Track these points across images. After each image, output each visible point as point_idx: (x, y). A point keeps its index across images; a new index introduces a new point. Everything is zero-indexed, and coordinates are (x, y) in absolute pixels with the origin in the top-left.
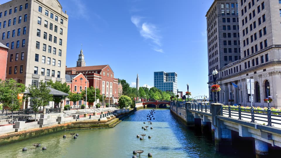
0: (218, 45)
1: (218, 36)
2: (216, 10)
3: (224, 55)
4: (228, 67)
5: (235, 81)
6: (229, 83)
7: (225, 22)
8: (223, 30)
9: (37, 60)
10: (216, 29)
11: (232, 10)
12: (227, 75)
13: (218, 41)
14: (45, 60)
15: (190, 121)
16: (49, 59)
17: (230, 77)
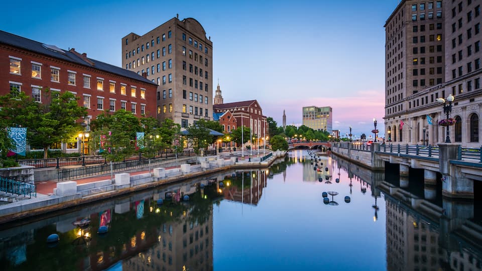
0: (404, 66)
1: (404, 53)
2: (403, 16)
3: (414, 78)
4: (420, 95)
5: (432, 114)
6: (420, 116)
7: (417, 31)
8: (414, 42)
9: (185, 97)
10: (402, 43)
11: (430, 13)
12: (418, 105)
13: (405, 59)
14: (192, 97)
15: (378, 166)
16: (196, 96)
17: (423, 109)
